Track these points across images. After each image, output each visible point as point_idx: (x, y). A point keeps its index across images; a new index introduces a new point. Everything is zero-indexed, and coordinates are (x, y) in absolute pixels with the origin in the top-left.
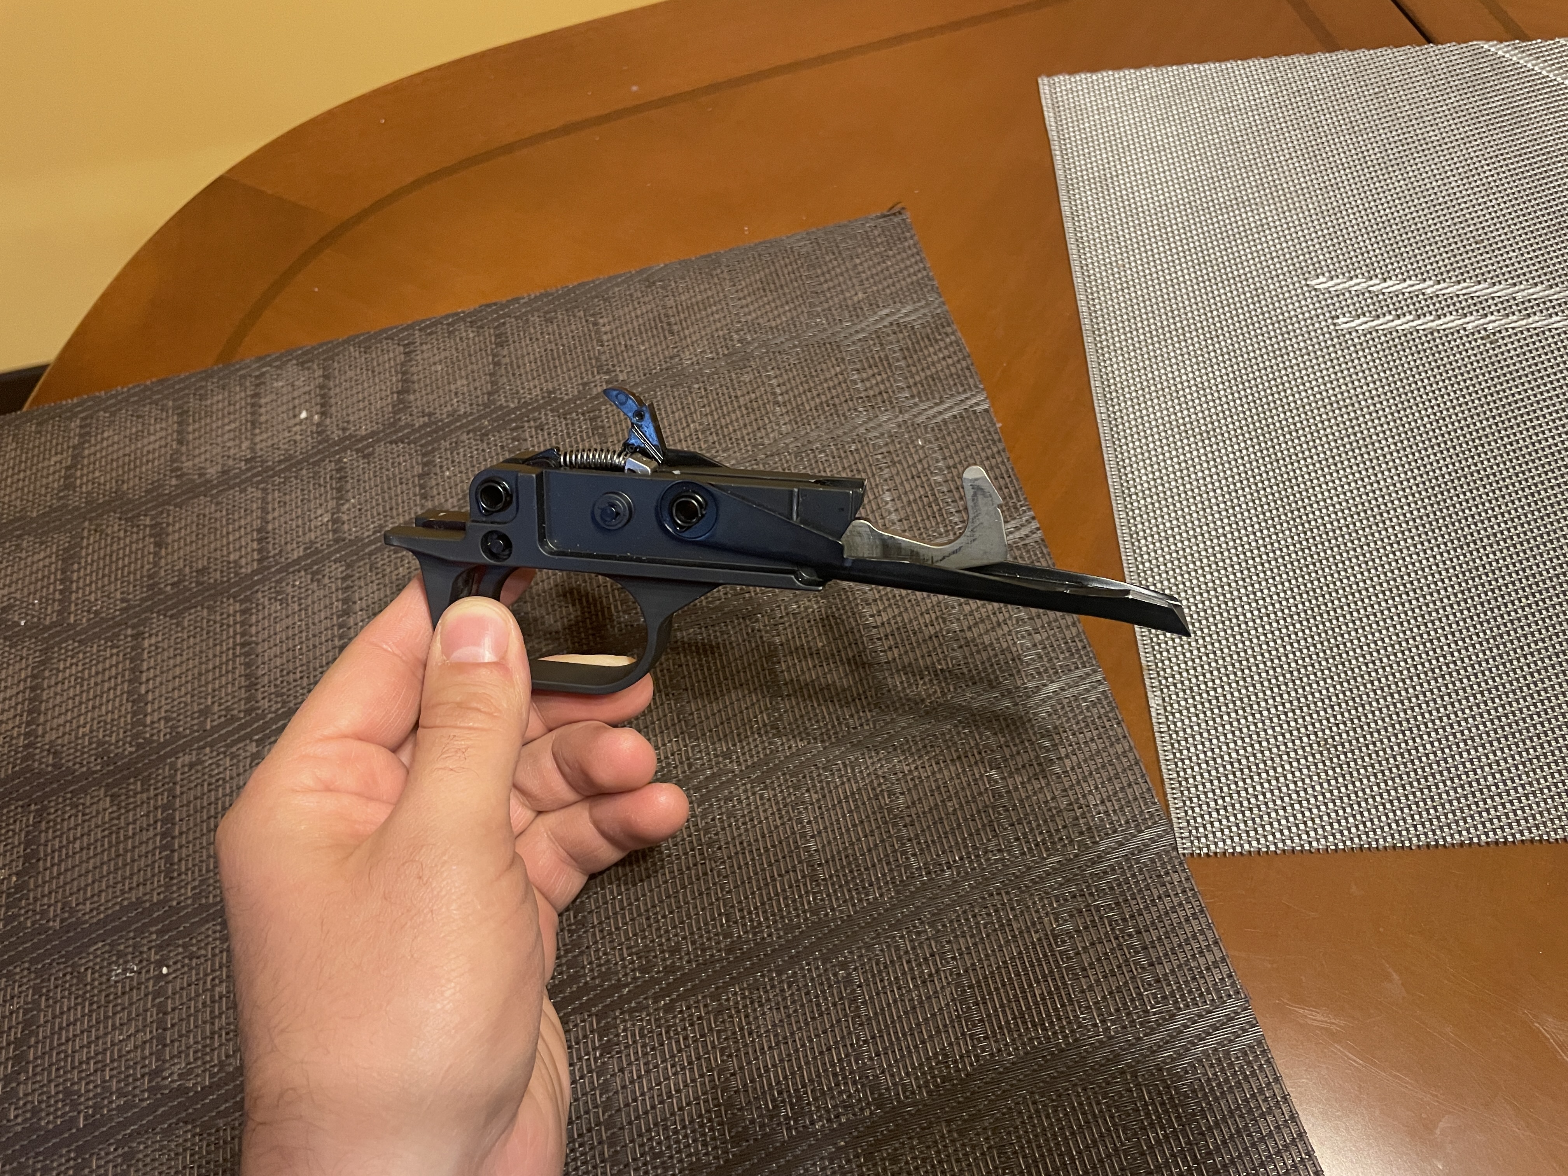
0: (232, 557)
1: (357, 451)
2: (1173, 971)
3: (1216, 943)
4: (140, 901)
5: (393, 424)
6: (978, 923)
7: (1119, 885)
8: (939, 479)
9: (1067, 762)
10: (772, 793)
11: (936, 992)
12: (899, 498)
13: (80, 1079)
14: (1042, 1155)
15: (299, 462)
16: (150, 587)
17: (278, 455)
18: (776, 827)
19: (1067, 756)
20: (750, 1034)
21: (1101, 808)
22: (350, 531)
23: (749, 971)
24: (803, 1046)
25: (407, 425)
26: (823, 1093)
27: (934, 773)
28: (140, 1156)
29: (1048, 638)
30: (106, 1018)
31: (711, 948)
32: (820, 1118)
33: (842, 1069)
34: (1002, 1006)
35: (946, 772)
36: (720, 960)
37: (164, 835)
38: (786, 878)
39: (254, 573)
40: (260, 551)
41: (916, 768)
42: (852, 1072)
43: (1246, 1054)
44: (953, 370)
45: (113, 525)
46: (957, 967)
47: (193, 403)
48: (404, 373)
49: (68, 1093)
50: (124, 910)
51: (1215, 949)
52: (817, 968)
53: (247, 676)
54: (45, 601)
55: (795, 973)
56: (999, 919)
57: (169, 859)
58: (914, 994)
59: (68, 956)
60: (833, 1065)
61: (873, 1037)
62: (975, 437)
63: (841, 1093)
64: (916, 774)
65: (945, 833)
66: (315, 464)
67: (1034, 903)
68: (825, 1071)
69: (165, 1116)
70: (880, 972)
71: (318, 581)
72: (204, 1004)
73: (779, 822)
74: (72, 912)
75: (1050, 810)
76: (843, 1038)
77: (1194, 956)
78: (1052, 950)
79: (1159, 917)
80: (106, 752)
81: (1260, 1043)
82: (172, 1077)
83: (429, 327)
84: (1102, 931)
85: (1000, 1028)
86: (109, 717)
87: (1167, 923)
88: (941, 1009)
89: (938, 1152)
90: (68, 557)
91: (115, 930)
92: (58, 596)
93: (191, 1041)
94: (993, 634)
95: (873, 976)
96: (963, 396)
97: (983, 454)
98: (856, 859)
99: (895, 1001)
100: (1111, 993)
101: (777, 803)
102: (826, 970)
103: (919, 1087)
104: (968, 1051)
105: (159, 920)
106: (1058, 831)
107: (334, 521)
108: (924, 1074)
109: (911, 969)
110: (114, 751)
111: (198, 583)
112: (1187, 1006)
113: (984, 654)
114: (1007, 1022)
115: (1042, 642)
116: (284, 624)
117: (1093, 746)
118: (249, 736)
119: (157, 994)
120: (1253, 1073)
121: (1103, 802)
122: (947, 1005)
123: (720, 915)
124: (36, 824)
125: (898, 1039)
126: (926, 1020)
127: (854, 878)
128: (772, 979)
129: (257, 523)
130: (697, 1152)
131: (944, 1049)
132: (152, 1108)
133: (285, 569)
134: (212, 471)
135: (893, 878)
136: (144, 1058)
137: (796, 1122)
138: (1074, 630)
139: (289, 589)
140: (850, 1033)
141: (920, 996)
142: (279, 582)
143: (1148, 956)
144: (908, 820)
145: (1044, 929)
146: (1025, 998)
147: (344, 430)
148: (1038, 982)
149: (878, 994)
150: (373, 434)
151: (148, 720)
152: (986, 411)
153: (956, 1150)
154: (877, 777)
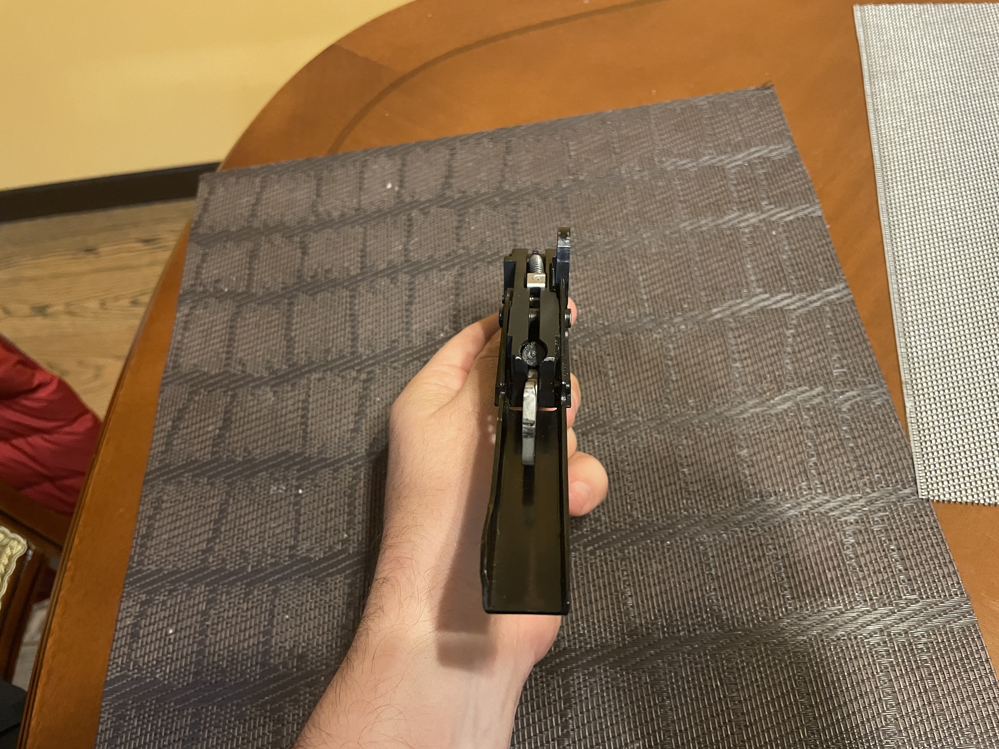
0: (346, 265)
1: (421, 210)
2: (920, 576)
3: (951, 562)
4: (287, 452)
5: (441, 196)
6: (792, 530)
7: (888, 519)
8: (785, 257)
9: (859, 441)
10: (663, 437)
11: (762, 567)
12: (758, 267)
13: (250, 546)
14: (825, 672)
15: (386, 214)
16: (299, 277)
17: (374, 208)
18: (665, 457)
19: (859, 437)
20: (642, 574)
21: (880, 471)
22: (414, 256)
23: (643, 538)
24: (675, 586)
25: (450, 197)
26: (686, 615)
27: (769, 437)
28: (282, 592)
29: (852, 363)
30: (267, 513)
31: (620, 522)
32: (683, 629)
33: (699, 603)
34: (805, 581)
35: (778, 438)
36: (625, 529)
37: (303, 417)
38: (669, 488)
39: (358, 275)
40: (362, 263)
41: (758, 433)
42: (705, 606)
43: (964, 631)
44: (799, 189)
45: (278, 239)
46: (777, 554)
47: (325, 173)
48: (449, 166)
49: (242, 552)
50: (279, 455)
51: (950, 566)
52: (686, 543)
53: (353, 333)
54: (239, 279)
55: (672, 544)
56: (806, 530)
57: (305, 431)
58: (748, 566)
59: (247, 477)
60: (693, 600)
61: (720, 588)
62: (811, 232)
63: (697, 617)
64: (757, 436)
65: (775, 474)
66: (395, 215)
67: (830, 523)
68: (688, 603)
69: (297, 572)
70: (726, 550)
71: (395, 283)
72: (322, 513)
73: (666, 454)
74: (249, 453)
75: (845, 468)
76: (700, 585)
77: (935, 568)
78: (840, 552)
79: (914, 541)
80: (271, 367)
81: (974, 626)
82: (302, 551)
83: (465, 139)
84: (875, 545)
85: (803, 594)
86: (274, 348)
87: (919, 546)
88: (764, 577)
89: (757, 661)
90: (253, 255)
91: (273, 466)
92: (246, 276)
93: (314, 532)
94: (815, 357)
95: (722, 552)
96: (804, 207)
97: (816, 245)
98: (715, 483)
99: (735, 569)
100: (878, 583)
101: (666, 443)
102: (692, 545)
103: (747, 620)
104: (781, 605)
105: (299, 463)
106: (849, 481)
107: (406, 250)
108: (751, 613)
109: (747, 552)
110: (276, 367)
111: (326, 277)
112: (928, 598)
113: (808, 368)
114: (808, 591)
115: (847, 365)
116: (375, 305)
117: (877, 432)
118: (352, 367)
119: (296, 504)
120: (968, 643)
121: (881, 467)
122: (769, 575)
123: (627, 503)
124: (231, 403)
125: (736, 591)
126: (755, 583)
127: (713, 493)
128: (657, 545)
129: (361, 247)
130: (606, 637)
131: (765, 601)
132: (290, 566)
133: (376, 274)
134: (336, 214)
135: (738, 497)
136: (287, 538)
137: (668, 629)
138: (870, 360)
139: (378, 286)
140: (705, 583)
141: (751, 568)
142: (372, 282)
143: (904, 565)
144: (750, 463)
145: (836, 539)
146: (821, 579)
147: (413, 197)
148: (829, 570)
149: (724, 563)
150: (430, 200)
151: (296, 351)
152: (820, 217)
153: (769, 661)
154: (732, 435)
